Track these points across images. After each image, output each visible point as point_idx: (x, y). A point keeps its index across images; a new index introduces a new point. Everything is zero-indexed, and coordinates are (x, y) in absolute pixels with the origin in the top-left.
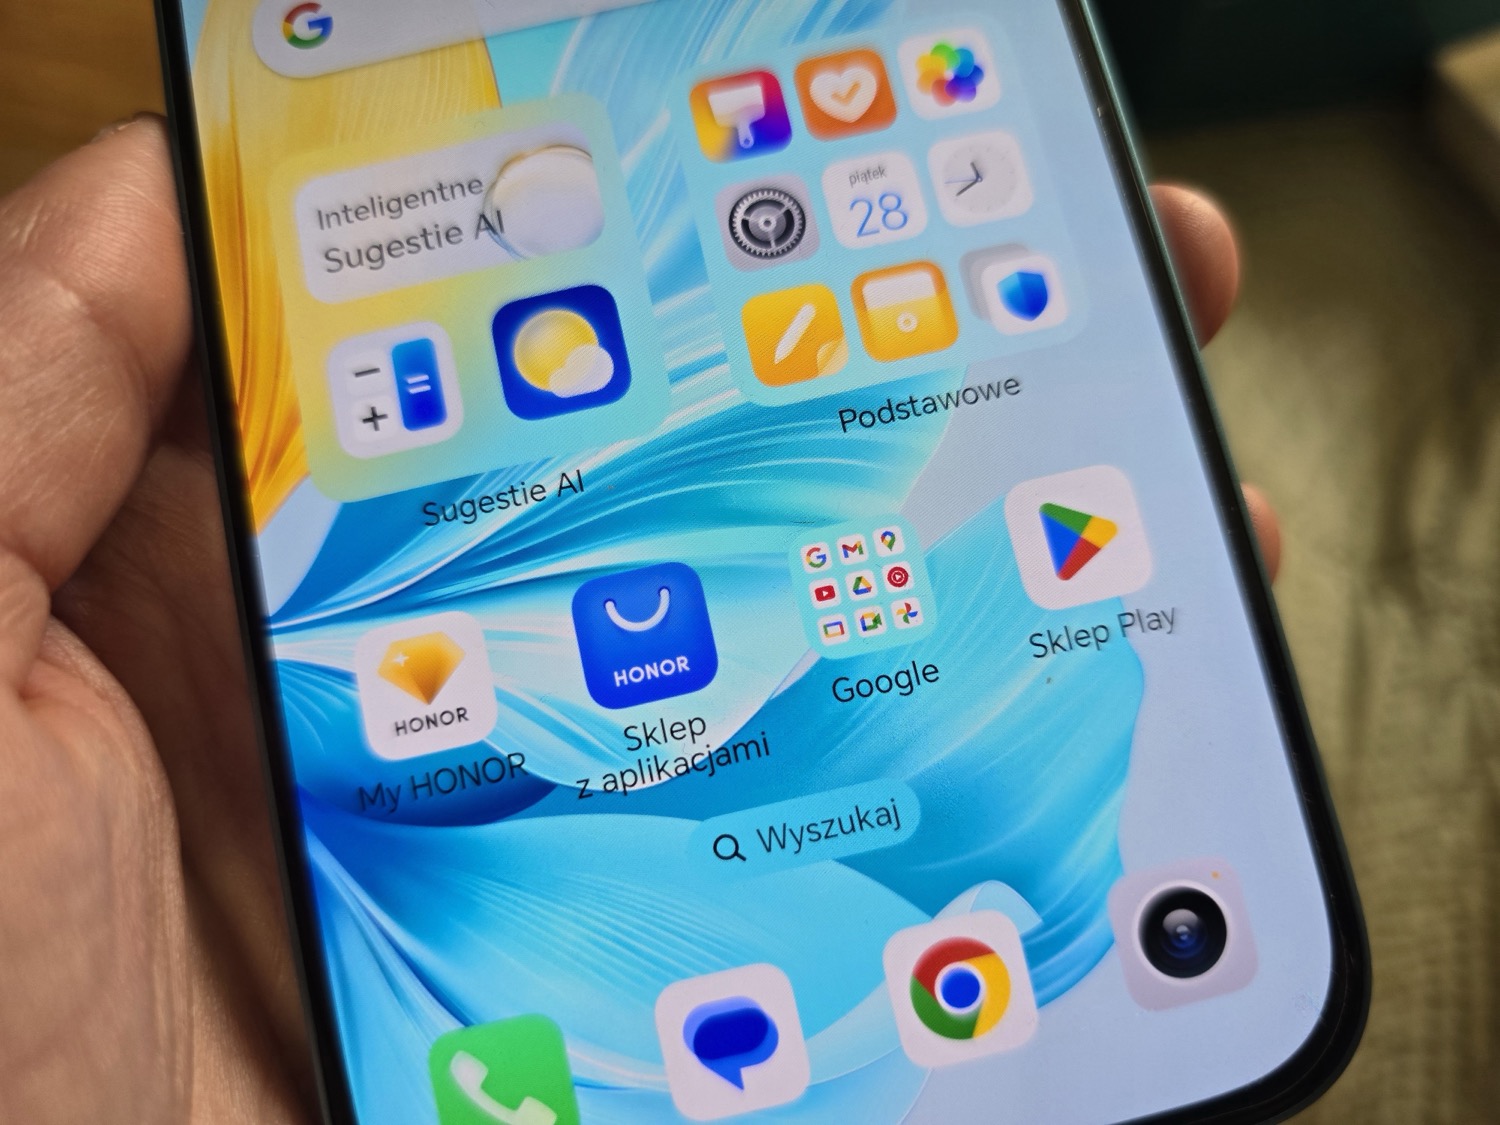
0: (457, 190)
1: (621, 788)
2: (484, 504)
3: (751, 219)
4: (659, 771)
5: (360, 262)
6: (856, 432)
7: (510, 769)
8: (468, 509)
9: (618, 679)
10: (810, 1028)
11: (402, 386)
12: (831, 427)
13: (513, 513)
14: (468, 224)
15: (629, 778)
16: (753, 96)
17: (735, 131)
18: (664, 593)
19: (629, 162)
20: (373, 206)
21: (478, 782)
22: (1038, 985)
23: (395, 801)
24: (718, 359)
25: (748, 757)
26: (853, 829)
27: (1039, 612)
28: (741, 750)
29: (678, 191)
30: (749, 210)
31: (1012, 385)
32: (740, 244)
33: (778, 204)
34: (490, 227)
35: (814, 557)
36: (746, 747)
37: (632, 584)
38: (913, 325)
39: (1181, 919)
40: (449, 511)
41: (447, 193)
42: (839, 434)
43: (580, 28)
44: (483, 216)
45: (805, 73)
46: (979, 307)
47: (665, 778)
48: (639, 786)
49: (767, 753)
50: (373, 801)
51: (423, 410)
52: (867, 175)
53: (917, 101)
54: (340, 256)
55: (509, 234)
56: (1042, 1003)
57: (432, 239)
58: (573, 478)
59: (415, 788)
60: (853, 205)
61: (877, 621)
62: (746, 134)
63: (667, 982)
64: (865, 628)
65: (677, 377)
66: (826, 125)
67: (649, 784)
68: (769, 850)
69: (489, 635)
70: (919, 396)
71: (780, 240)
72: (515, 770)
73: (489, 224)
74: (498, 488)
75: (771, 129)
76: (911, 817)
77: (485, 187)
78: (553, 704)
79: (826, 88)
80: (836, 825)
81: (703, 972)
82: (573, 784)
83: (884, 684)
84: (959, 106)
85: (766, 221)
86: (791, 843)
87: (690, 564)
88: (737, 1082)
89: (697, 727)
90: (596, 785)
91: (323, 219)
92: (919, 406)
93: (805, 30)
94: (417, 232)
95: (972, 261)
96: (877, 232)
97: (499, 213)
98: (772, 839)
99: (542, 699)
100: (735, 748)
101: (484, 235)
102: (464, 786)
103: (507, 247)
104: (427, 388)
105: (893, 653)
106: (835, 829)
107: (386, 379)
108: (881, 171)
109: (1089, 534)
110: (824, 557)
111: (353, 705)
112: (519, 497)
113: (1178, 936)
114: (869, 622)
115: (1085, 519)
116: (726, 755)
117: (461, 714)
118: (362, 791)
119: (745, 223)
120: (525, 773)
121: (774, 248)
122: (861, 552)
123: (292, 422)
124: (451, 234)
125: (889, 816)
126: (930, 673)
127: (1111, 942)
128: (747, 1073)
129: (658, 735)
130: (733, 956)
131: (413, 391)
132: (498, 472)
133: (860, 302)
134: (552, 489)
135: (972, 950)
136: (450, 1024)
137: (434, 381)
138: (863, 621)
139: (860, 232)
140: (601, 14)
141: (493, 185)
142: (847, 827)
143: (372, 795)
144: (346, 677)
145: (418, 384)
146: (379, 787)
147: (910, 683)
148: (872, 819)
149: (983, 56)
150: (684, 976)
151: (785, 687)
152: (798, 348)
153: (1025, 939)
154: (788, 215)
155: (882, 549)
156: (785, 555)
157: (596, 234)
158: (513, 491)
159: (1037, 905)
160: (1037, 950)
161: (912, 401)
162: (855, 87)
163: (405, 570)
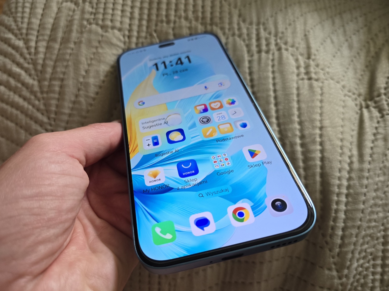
0: (161, 120)
1: (184, 188)
2: (164, 154)
3: (203, 120)
4: (190, 186)
5: (148, 128)
6: (219, 143)
7: (167, 186)
8: (162, 155)
9: (183, 174)
10: (215, 221)
12: (215, 142)
13: (168, 155)
14: (163, 123)
15: (185, 187)
16: (203, 107)
17: (200, 111)
18: (191, 163)
19: (185, 115)
20: (150, 122)
21: (162, 188)
22: (254, 214)
23: (149, 192)
24: (199, 135)
25: (204, 183)
26: (221, 192)
27: (249, 163)
28: (203, 182)
29: (193, 117)
30: (202, 119)
31: (242, 136)
32: (201, 123)
33: (207, 118)
34: (166, 123)
35: (213, 158)
36: (204, 182)
37: (186, 162)
38: (227, 130)
39: (278, 203)
40: (159, 155)
41: (160, 120)
42: (217, 143)
43: (178, 102)
44: (165, 122)
45: (210, 104)
46: (236, 127)
47: (191, 186)
48: (187, 188)
49: (207, 182)
50: (145, 192)
51: (156, 144)
52: (219, 114)
54: (145, 127)
55: (168, 124)
56: (255, 216)
57: (158, 125)
58: (177, 150)
59: (152, 189)
60: (217, 117)
61: (223, 165)
62: (202, 111)
63: (192, 215)
64: (222, 166)
65: (192, 138)
66: (213, 109)
67: (188, 187)
68: (208, 195)
69: (164, 170)
70: (228, 138)
71: (207, 122)
72: (168, 187)
74: (166, 152)
75: (206, 110)
76: (230, 190)
77: (165, 119)
78: (173, 178)
79: (213, 105)
80: (218, 191)
81: (197, 213)
82: (176, 188)
83: (225, 173)
84: (232, 105)
85: (205, 120)
86: (211, 194)
87: (195, 160)
88: (203, 230)
89: (196, 180)
90: (180, 188)
91: (143, 124)
92: (228, 139)
93: (210, 99)
94: (156, 124)
95: (235, 123)
96: (221, 120)
97: (167, 122)
98: (208, 194)
99: (172, 177)
100: (202, 182)
101: (165, 124)
102: (160, 189)
103: (168, 125)
104: (156, 141)
105: (226, 169)
106: (218, 192)
107: (151, 140)
108: (221, 113)
109: (256, 153)
110: (215, 158)
111: (144, 180)
112: (169, 153)
113: (278, 206)
114: (222, 165)
115: (255, 151)
116: (200, 183)
117: (160, 180)
118: (144, 190)
119: (202, 121)
120: (169, 187)
121: (206, 123)
122: (220, 156)
123: (137, 146)
124: (161, 124)
125: (227, 190)
126: (232, 171)
127: (266, 207)
128: (205, 228)
129: (190, 181)
130: (202, 211)
131: (154, 142)
132: (166, 150)
133: (219, 128)
134: (174, 151)
135: (243, 208)
136: (155, 223)
137: (158, 140)
138: (221, 165)
139: (219, 120)
140: (182, 100)
141: (167, 119)
142: (220, 192)
143: (145, 191)
144: (143, 176)
145: (155, 141)
146: (146, 190)
147: (229, 172)
148: (224, 190)
149: (235, 100)
150: (194, 214)
151: (209, 174)
152: (210, 134)
153: (251, 207)
154: (208, 119)
155: (224, 156)
156: (209, 158)
157: (181, 123)
158: (168, 152)
159: (253, 202)
160: (253, 208)
161: (227, 139)
162: (217, 105)
163: (152, 162)
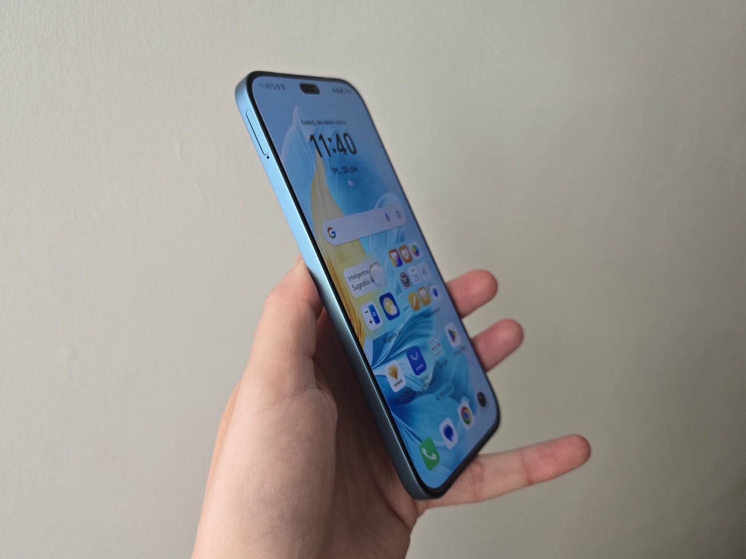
1: (423, 390)
2: (391, 338)
6: (426, 319)
7: (410, 390)
9: (417, 370)
10: (455, 427)
11: (373, 315)
13: (394, 339)
16: (395, 254)
17: (396, 261)
18: (416, 352)
21: (407, 393)
22: (473, 412)
23: (399, 400)
24: (408, 307)
27: (453, 348)
29: (393, 273)
30: (402, 277)
31: (439, 309)
32: (403, 284)
33: (405, 276)
35: (429, 342)
38: (426, 299)
39: (481, 397)
40: (387, 340)
44: (371, 278)
45: (400, 250)
46: (431, 295)
47: (427, 387)
49: (436, 380)
51: (377, 319)
53: (414, 256)
55: (375, 282)
58: (399, 331)
59: (401, 397)
60: (413, 276)
64: (438, 355)
65: (404, 310)
66: (407, 261)
69: (400, 364)
71: (408, 283)
73: (373, 280)
74: (391, 335)
75: (400, 261)
76: (453, 387)
78: (411, 376)
79: (403, 253)
80: (447, 390)
81: (442, 421)
82: (418, 391)
83: (443, 364)
84: (418, 257)
85: (404, 279)
87: (417, 346)
88: (452, 440)
90: (421, 390)
93: (398, 242)
95: (428, 286)
96: (417, 281)
97: (373, 278)
98: (441, 395)
100: (433, 379)
103: (376, 285)
104: (376, 315)
105: (443, 358)
107: (370, 314)
108: (414, 269)
109: (454, 334)
111: (388, 382)
112: (394, 336)
113: (481, 400)
114: (438, 353)
115: (453, 331)
117: (401, 381)
118: (395, 399)
121: (407, 285)
122: (434, 341)
123: (360, 323)
124: (368, 282)
127: (476, 403)
128: (452, 438)
129: (424, 379)
130: (444, 417)
132: (390, 331)
133: (420, 295)
134: (397, 334)
135: (465, 408)
136: (419, 443)
137: (376, 313)
139: (415, 282)
141: (370, 271)
144: (385, 377)
147: (446, 363)
148: (449, 388)
149: (418, 247)
151: (434, 367)
152: (416, 304)
154: (407, 278)
155: (436, 340)
156: (426, 343)
157: (387, 283)
159: (469, 399)
160: (471, 406)
161: (430, 313)
162: (406, 253)
163: (384, 354)
